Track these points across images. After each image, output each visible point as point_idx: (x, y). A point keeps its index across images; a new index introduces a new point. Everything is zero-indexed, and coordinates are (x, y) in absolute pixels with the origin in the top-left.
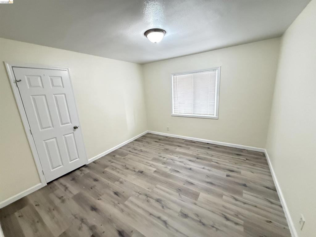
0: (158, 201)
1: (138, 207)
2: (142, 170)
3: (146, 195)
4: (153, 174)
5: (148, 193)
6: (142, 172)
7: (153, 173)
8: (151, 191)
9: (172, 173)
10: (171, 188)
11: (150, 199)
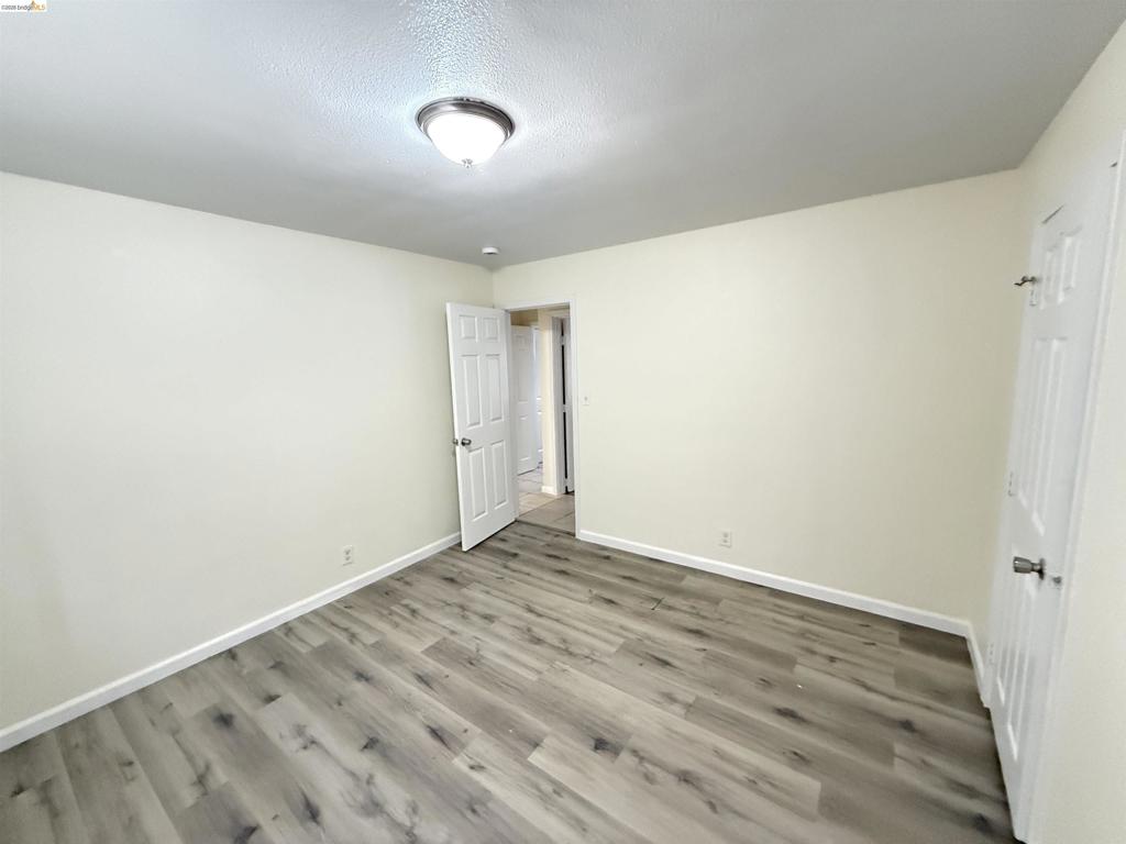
0: (538, 641)
1: (586, 632)
2: (598, 756)
3: (571, 654)
4: (545, 727)
5: (565, 658)
6: (600, 745)
7: (546, 735)
8: (557, 663)
9: (467, 724)
10: (492, 668)
11: (557, 644)
